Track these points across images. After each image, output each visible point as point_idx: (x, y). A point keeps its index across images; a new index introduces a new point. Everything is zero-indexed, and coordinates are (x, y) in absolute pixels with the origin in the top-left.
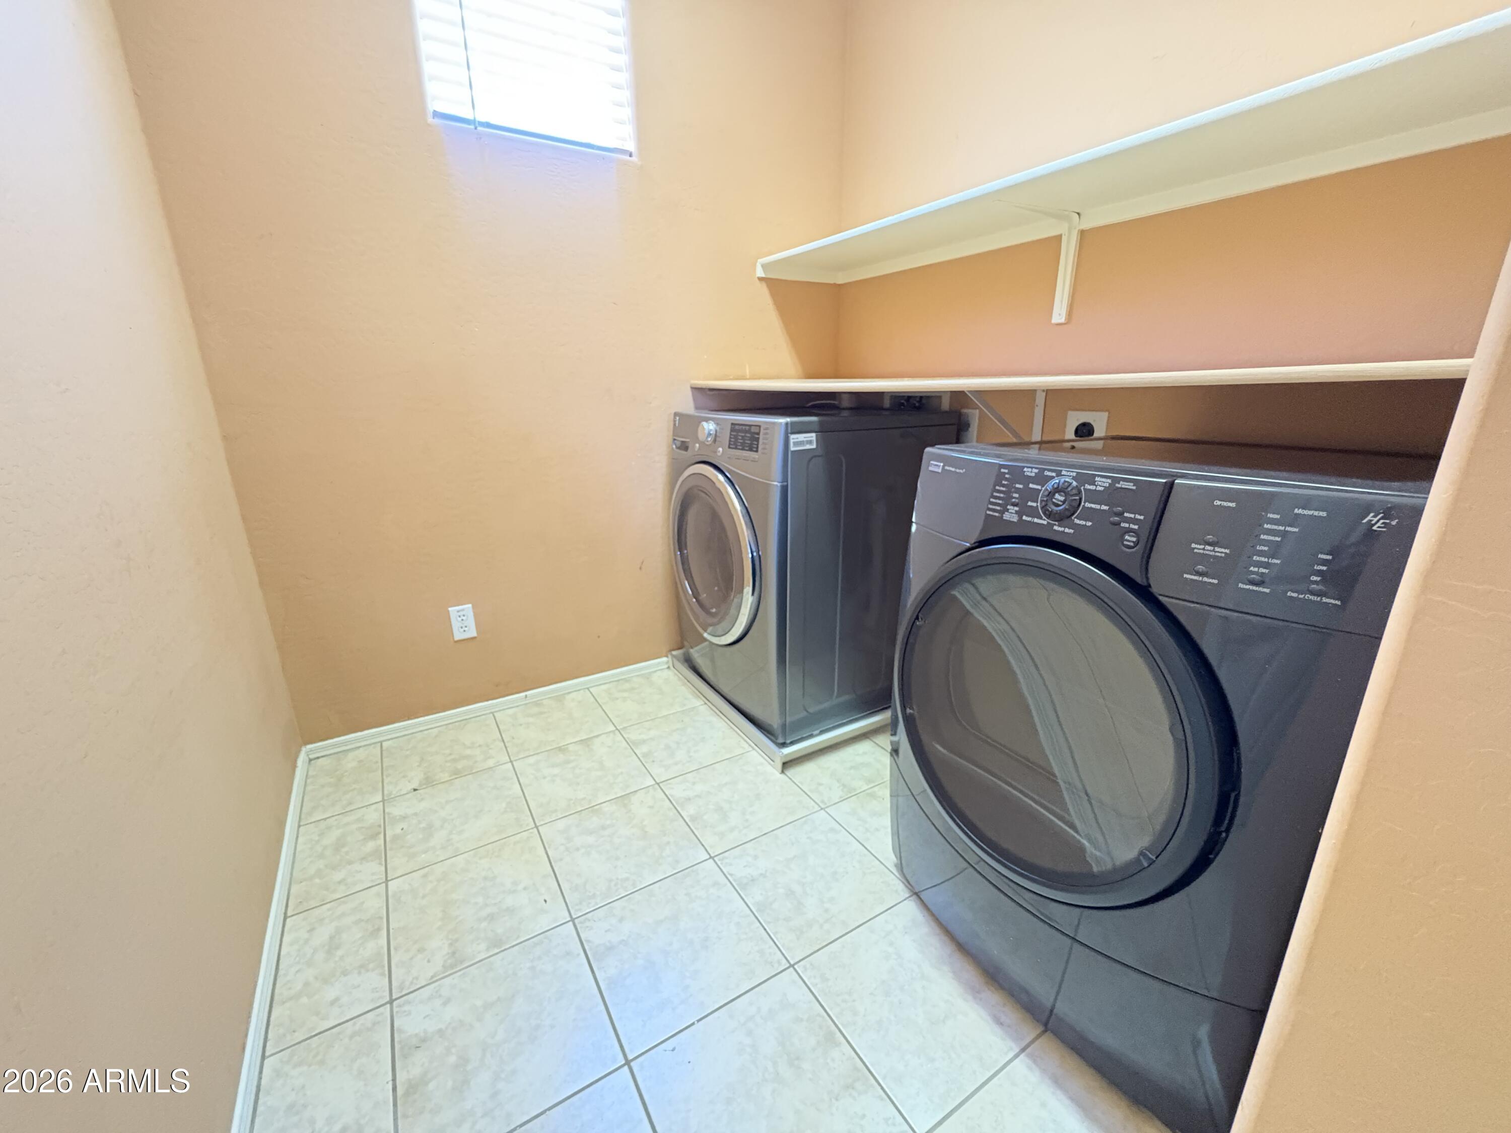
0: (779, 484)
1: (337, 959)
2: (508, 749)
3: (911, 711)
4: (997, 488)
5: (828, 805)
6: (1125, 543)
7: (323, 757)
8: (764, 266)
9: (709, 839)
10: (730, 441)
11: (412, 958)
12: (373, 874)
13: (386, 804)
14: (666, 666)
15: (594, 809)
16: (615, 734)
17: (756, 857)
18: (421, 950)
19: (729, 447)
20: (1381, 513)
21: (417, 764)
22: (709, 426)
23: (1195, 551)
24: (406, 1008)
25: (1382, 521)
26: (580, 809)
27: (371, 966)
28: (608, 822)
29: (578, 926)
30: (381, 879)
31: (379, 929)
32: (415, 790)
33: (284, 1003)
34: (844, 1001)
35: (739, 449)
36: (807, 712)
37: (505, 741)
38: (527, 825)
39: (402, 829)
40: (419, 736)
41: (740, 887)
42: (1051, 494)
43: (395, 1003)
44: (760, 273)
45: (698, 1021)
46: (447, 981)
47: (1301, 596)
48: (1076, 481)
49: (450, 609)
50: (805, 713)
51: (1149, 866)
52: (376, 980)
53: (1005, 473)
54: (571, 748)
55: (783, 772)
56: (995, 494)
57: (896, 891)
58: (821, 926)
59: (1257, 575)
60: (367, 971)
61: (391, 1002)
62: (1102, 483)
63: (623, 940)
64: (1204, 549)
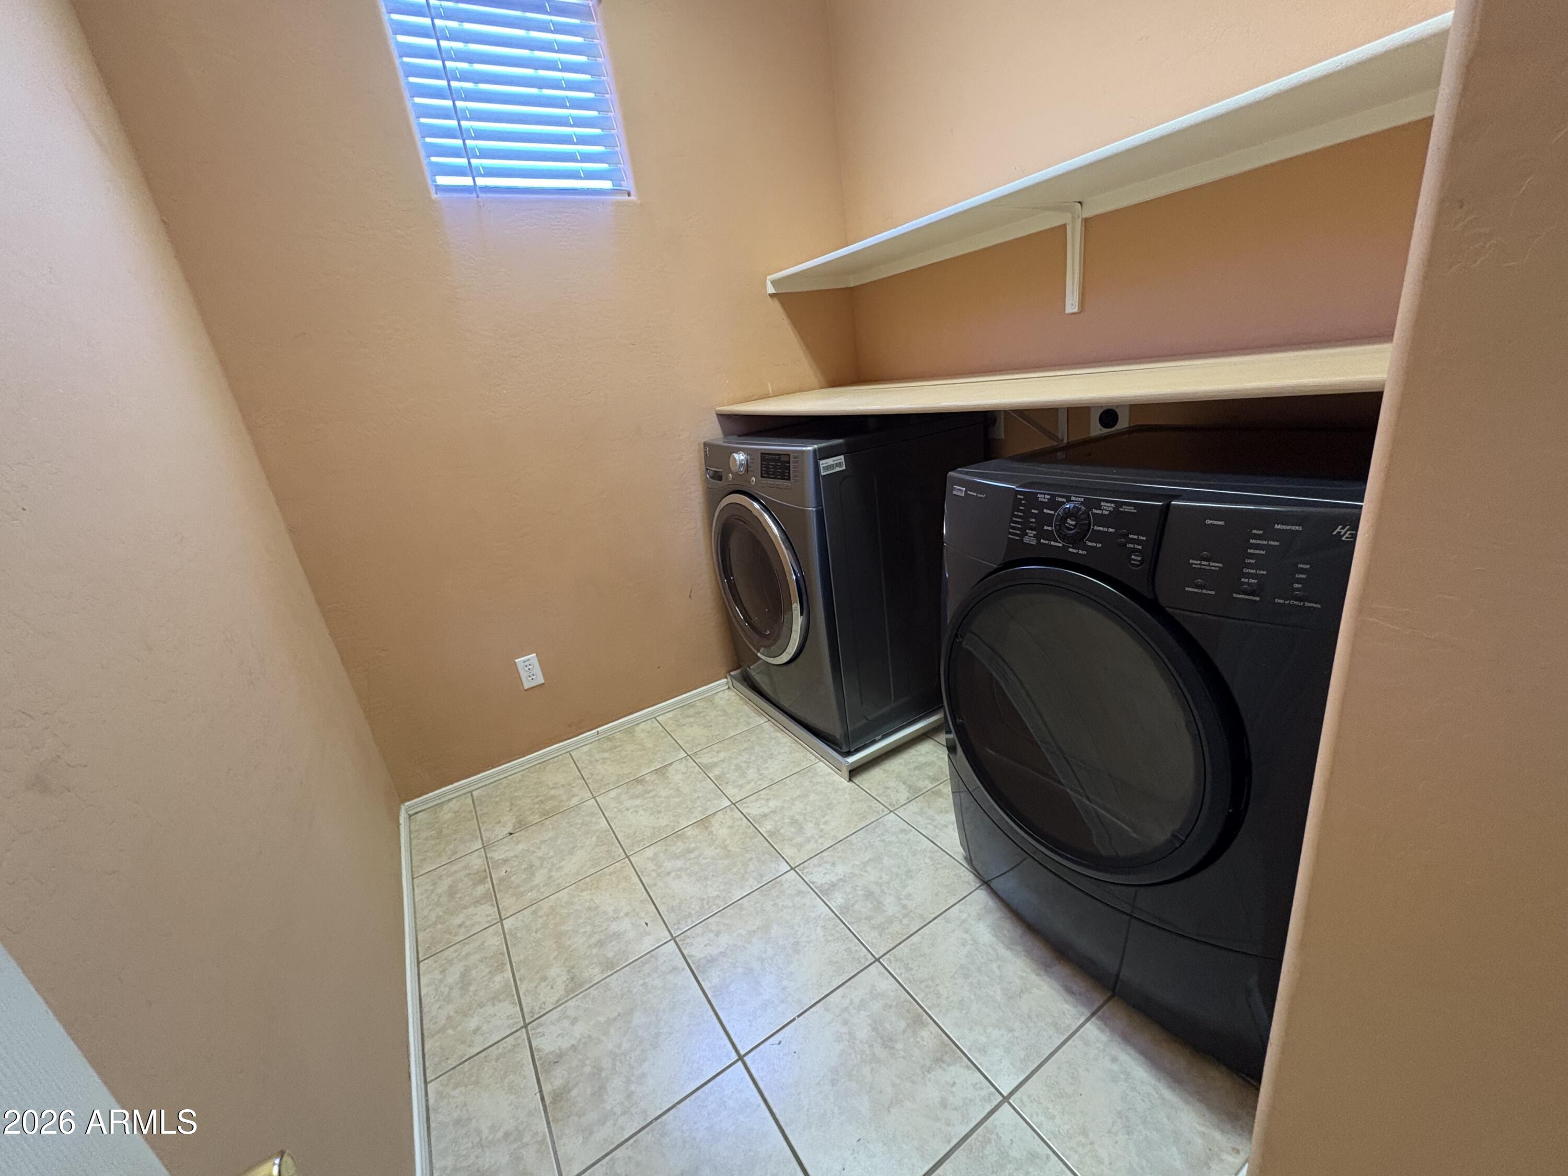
0: (814, 509)
1: (471, 993)
2: (589, 785)
3: (961, 720)
4: (1016, 513)
5: (896, 807)
6: (1133, 562)
7: (420, 811)
8: (774, 283)
9: (788, 852)
10: (761, 470)
11: (536, 987)
12: (487, 916)
13: (487, 850)
14: (727, 687)
15: (678, 835)
16: (687, 760)
17: (834, 864)
18: (544, 979)
19: (762, 477)
20: (1347, 525)
21: (508, 809)
22: (739, 457)
23: (1194, 566)
24: (540, 1030)
25: (1349, 532)
26: (665, 836)
27: (501, 997)
28: (693, 845)
29: (680, 943)
30: (496, 919)
31: (503, 964)
32: (511, 834)
33: (433, 1036)
34: (927, 986)
35: (771, 478)
36: (867, 719)
37: (585, 778)
38: (619, 856)
39: (506, 872)
40: (504, 781)
41: (822, 893)
42: (1063, 519)
43: (529, 1027)
44: (771, 290)
45: (799, 1016)
46: (571, 1003)
47: (1287, 602)
48: (1084, 506)
49: (516, 661)
50: (864, 721)
51: (1180, 846)
52: (506, 1010)
53: (1021, 499)
54: (648, 778)
55: (850, 780)
56: (1014, 519)
57: (968, 882)
58: (901, 922)
59: (1249, 585)
60: (500, 1001)
61: (526, 1026)
62: (1107, 508)
63: (722, 952)
64: (1200, 564)
